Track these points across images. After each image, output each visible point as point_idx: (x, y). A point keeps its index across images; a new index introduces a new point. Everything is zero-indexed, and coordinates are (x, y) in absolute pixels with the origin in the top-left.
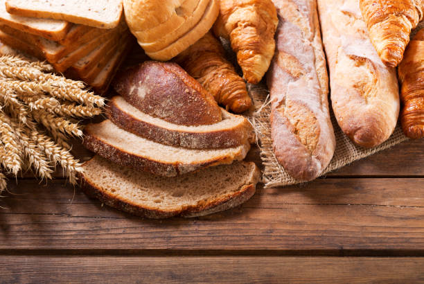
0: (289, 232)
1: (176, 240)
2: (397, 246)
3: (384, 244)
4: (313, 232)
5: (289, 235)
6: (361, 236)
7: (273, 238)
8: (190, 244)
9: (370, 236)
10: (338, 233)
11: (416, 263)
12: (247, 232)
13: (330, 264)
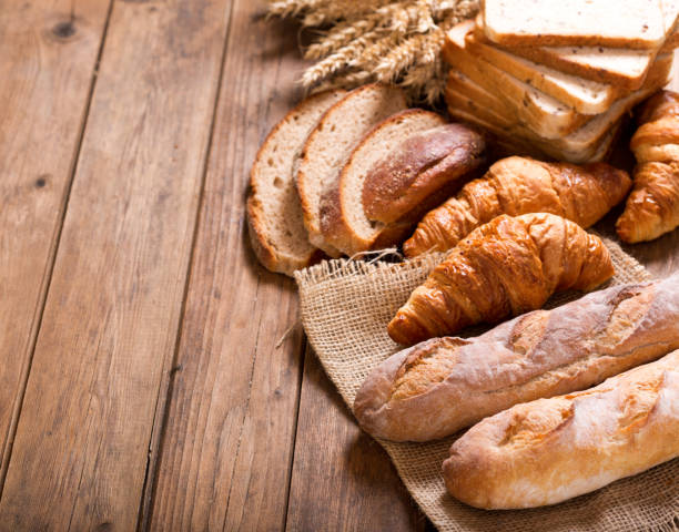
0: (214, 315)
1: (217, 200)
2: (171, 430)
3: (177, 415)
4: (210, 340)
5: (210, 314)
6: (195, 391)
7: (205, 298)
8: (209, 213)
9: (193, 402)
10: (203, 366)
11: (138, 447)
12: (219, 271)
13: (153, 353)
